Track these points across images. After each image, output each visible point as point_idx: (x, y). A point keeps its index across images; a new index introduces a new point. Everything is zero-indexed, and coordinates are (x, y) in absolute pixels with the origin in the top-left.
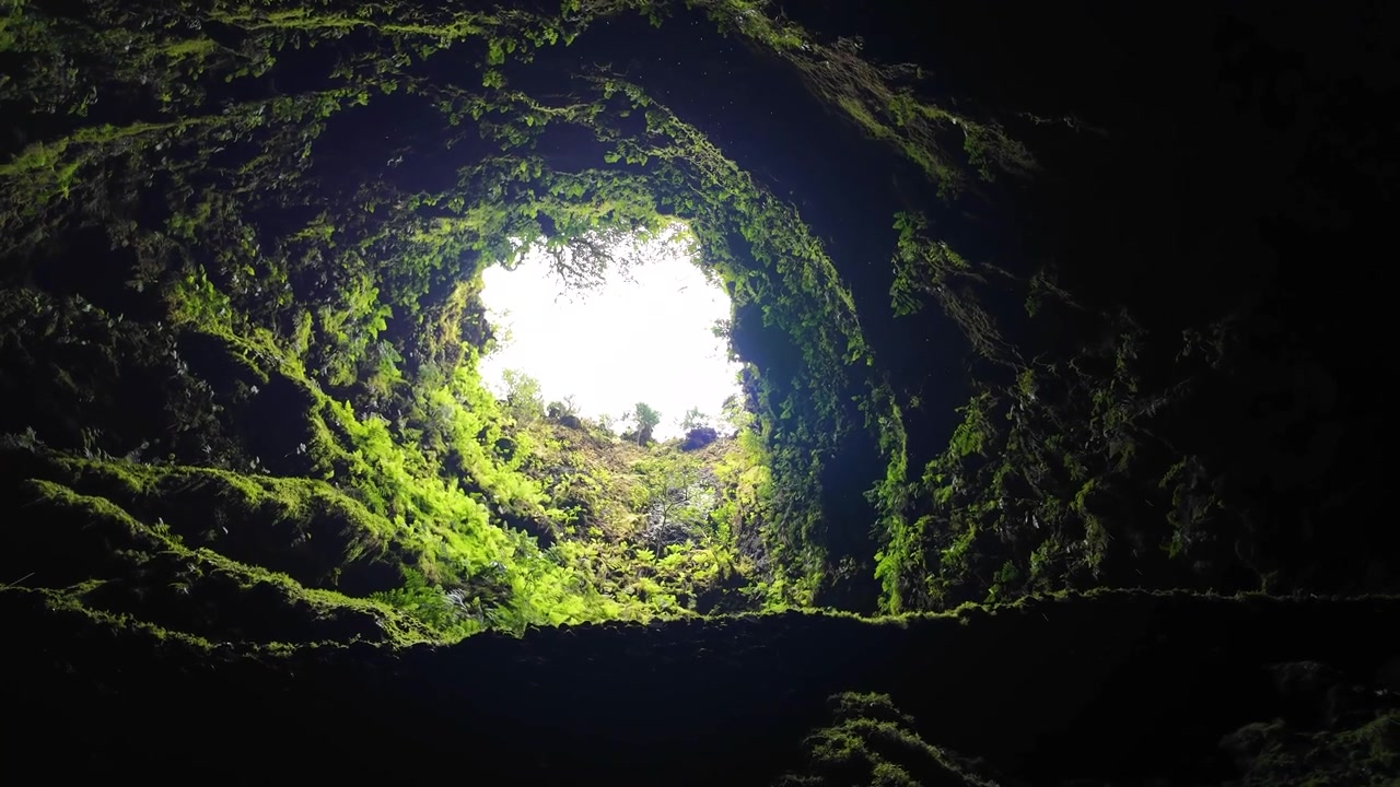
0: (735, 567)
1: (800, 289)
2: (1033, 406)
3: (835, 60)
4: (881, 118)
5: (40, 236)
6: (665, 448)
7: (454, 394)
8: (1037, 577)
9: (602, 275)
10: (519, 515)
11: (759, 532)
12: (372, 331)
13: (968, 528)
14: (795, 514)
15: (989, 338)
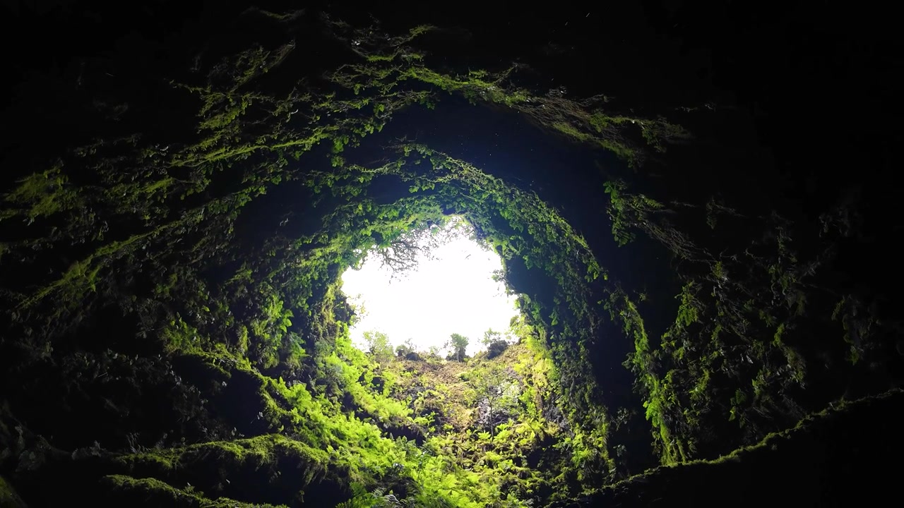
0: (546, 431)
1: (545, 240)
2: (727, 284)
3: (549, 103)
4: (583, 130)
5: (81, 318)
6: (476, 360)
7: (339, 356)
8: (760, 396)
9: (415, 259)
10: (397, 427)
11: (556, 405)
12: (283, 328)
13: (703, 373)
14: (577, 387)
15: (685, 247)
